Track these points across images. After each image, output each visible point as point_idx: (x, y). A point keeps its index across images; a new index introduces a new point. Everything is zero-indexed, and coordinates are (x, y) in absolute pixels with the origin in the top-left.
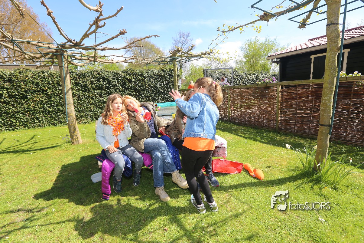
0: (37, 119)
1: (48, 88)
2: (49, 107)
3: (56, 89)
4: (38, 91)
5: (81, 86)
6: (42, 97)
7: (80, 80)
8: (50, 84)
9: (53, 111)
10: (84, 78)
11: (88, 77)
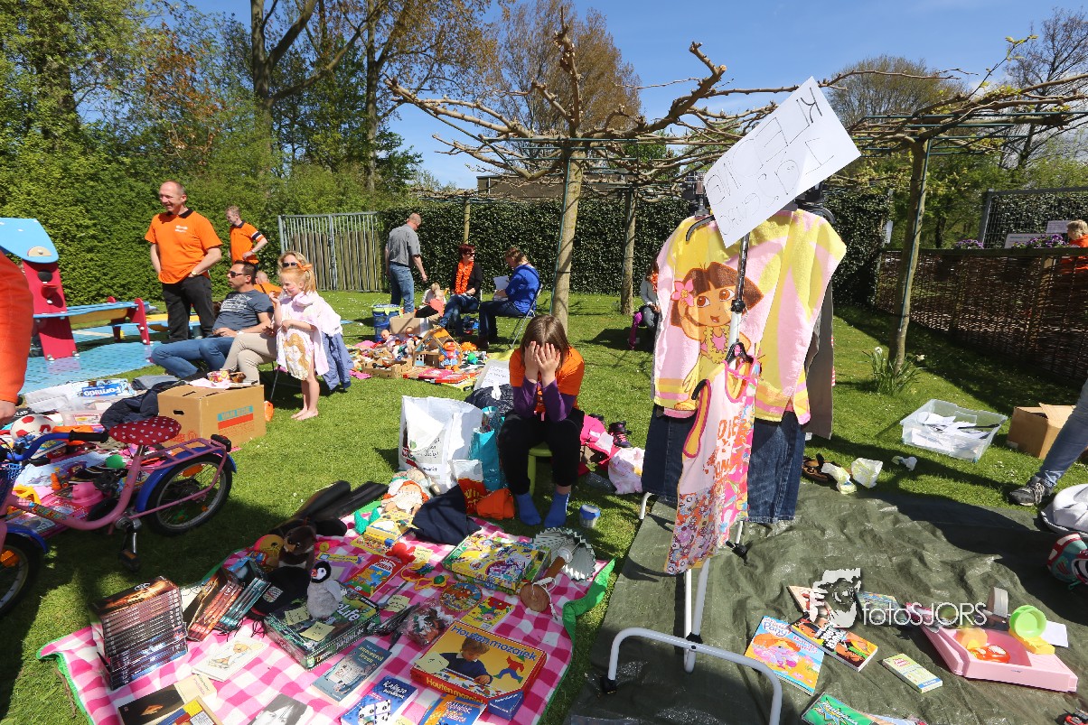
0: (586, 278)
1: (609, 229)
2: (604, 261)
3: (620, 233)
4: (596, 235)
5: (658, 229)
6: (599, 245)
7: (658, 218)
8: (612, 223)
9: (608, 268)
10: (665, 214)
11: (671, 211)
